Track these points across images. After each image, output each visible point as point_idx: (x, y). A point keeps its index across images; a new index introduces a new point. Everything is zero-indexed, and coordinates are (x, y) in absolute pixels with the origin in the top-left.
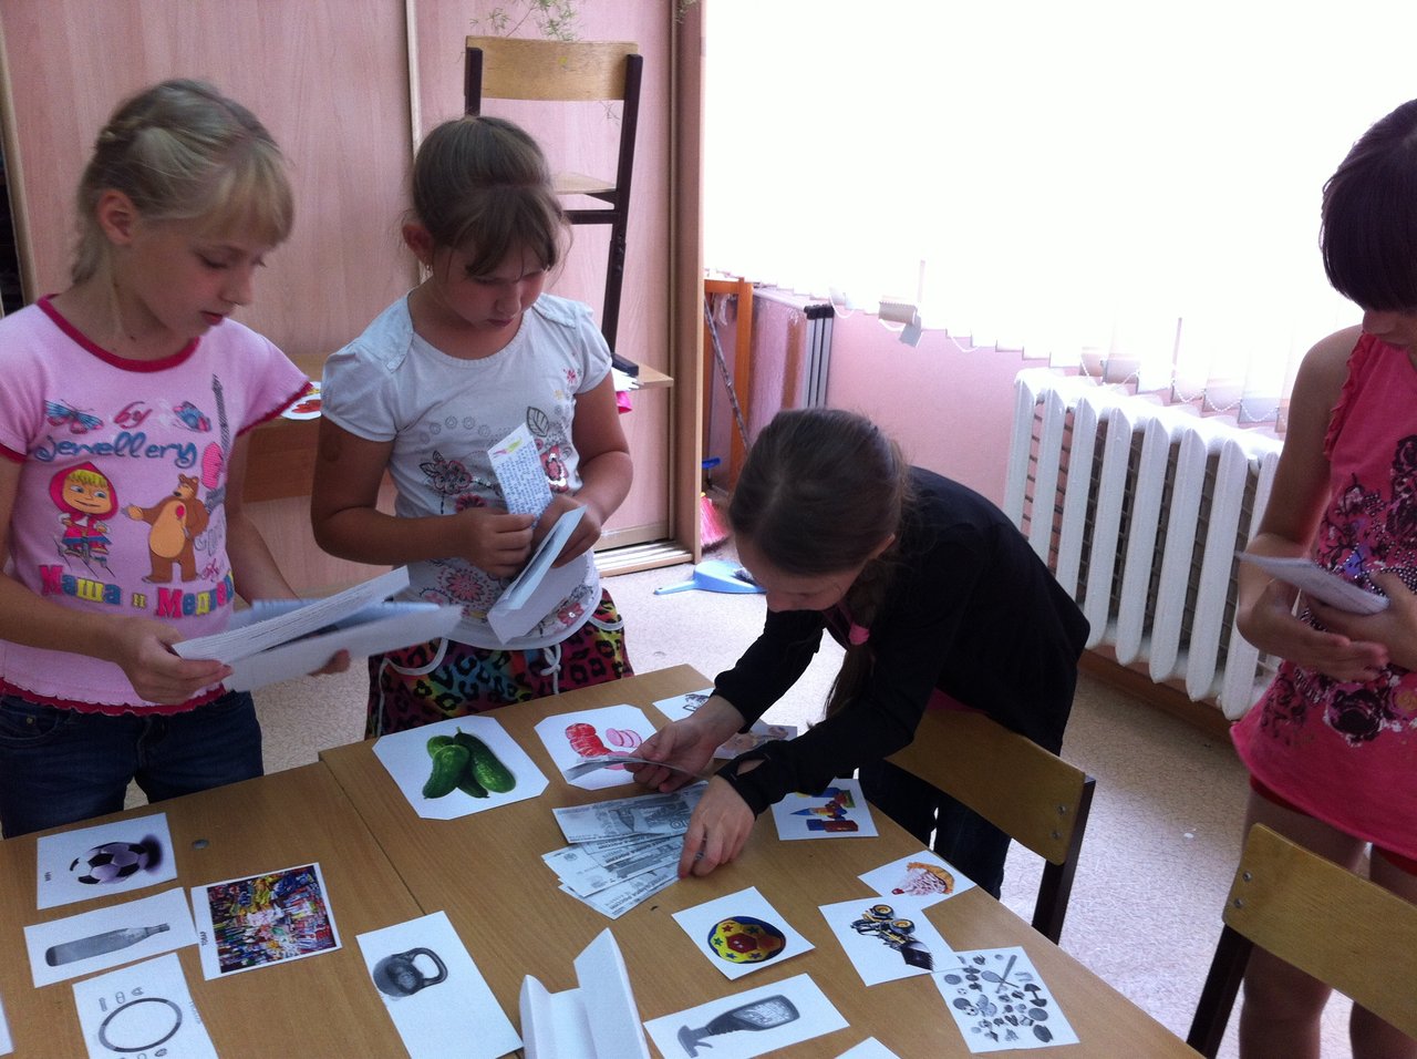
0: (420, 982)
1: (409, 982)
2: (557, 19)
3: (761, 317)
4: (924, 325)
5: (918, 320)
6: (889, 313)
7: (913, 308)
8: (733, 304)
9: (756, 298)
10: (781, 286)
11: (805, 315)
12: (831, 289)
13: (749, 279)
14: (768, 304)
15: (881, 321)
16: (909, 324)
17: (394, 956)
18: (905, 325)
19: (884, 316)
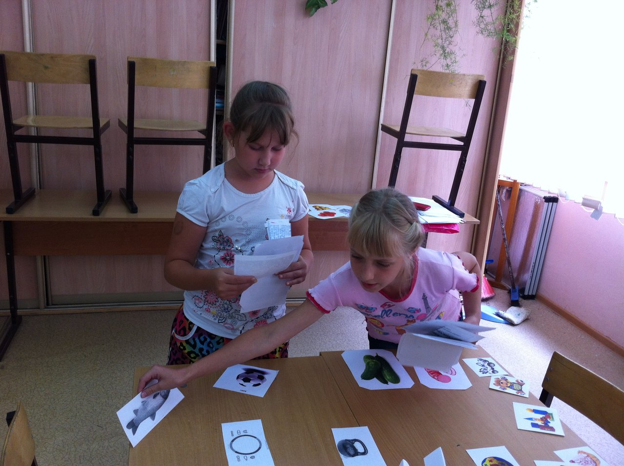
0: (356, 453)
1: (352, 452)
2: (449, 63)
3: (522, 199)
4: (604, 210)
5: (601, 208)
6: (587, 203)
7: (599, 202)
8: (509, 192)
9: (521, 190)
10: (534, 185)
11: (544, 200)
12: (559, 189)
13: (519, 181)
14: (526, 193)
15: (582, 207)
16: (596, 209)
17: (346, 440)
18: (594, 209)
19: (584, 204)
